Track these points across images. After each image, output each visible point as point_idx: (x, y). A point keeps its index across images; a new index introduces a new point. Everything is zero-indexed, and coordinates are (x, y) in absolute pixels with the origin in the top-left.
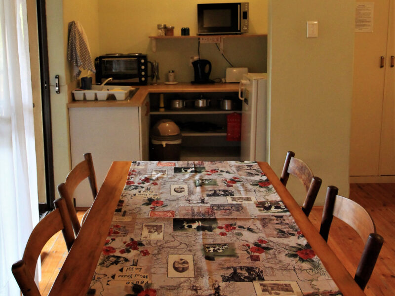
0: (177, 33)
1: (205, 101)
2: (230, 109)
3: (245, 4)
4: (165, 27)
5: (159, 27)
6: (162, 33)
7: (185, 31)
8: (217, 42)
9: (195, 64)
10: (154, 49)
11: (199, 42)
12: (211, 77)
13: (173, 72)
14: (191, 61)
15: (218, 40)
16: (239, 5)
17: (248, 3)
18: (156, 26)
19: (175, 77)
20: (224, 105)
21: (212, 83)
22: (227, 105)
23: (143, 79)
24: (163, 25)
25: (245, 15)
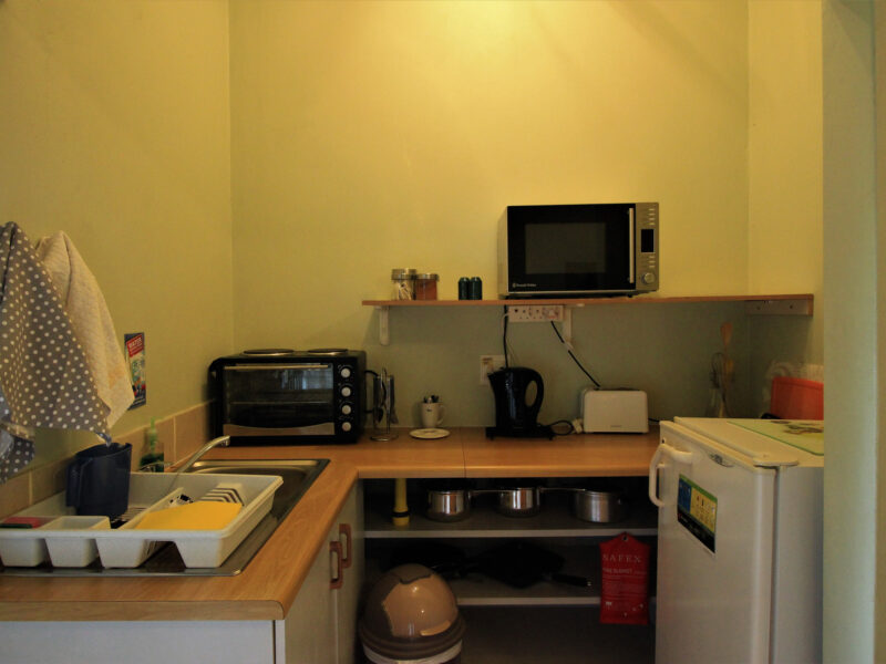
0: (448, 291)
1: (529, 493)
2: (606, 520)
3: (647, 206)
4: (414, 277)
5: (396, 277)
6: (403, 291)
7: (470, 289)
8: (555, 320)
9: (497, 379)
10: (384, 338)
11: (506, 318)
12: (543, 418)
13: (435, 399)
14: (484, 370)
15: (557, 314)
16: (631, 210)
17: (656, 205)
18: (390, 273)
19: (440, 415)
20: (586, 510)
21: (546, 434)
22: (597, 507)
23: (347, 426)
24: (407, 269)
25: (649, 240)
